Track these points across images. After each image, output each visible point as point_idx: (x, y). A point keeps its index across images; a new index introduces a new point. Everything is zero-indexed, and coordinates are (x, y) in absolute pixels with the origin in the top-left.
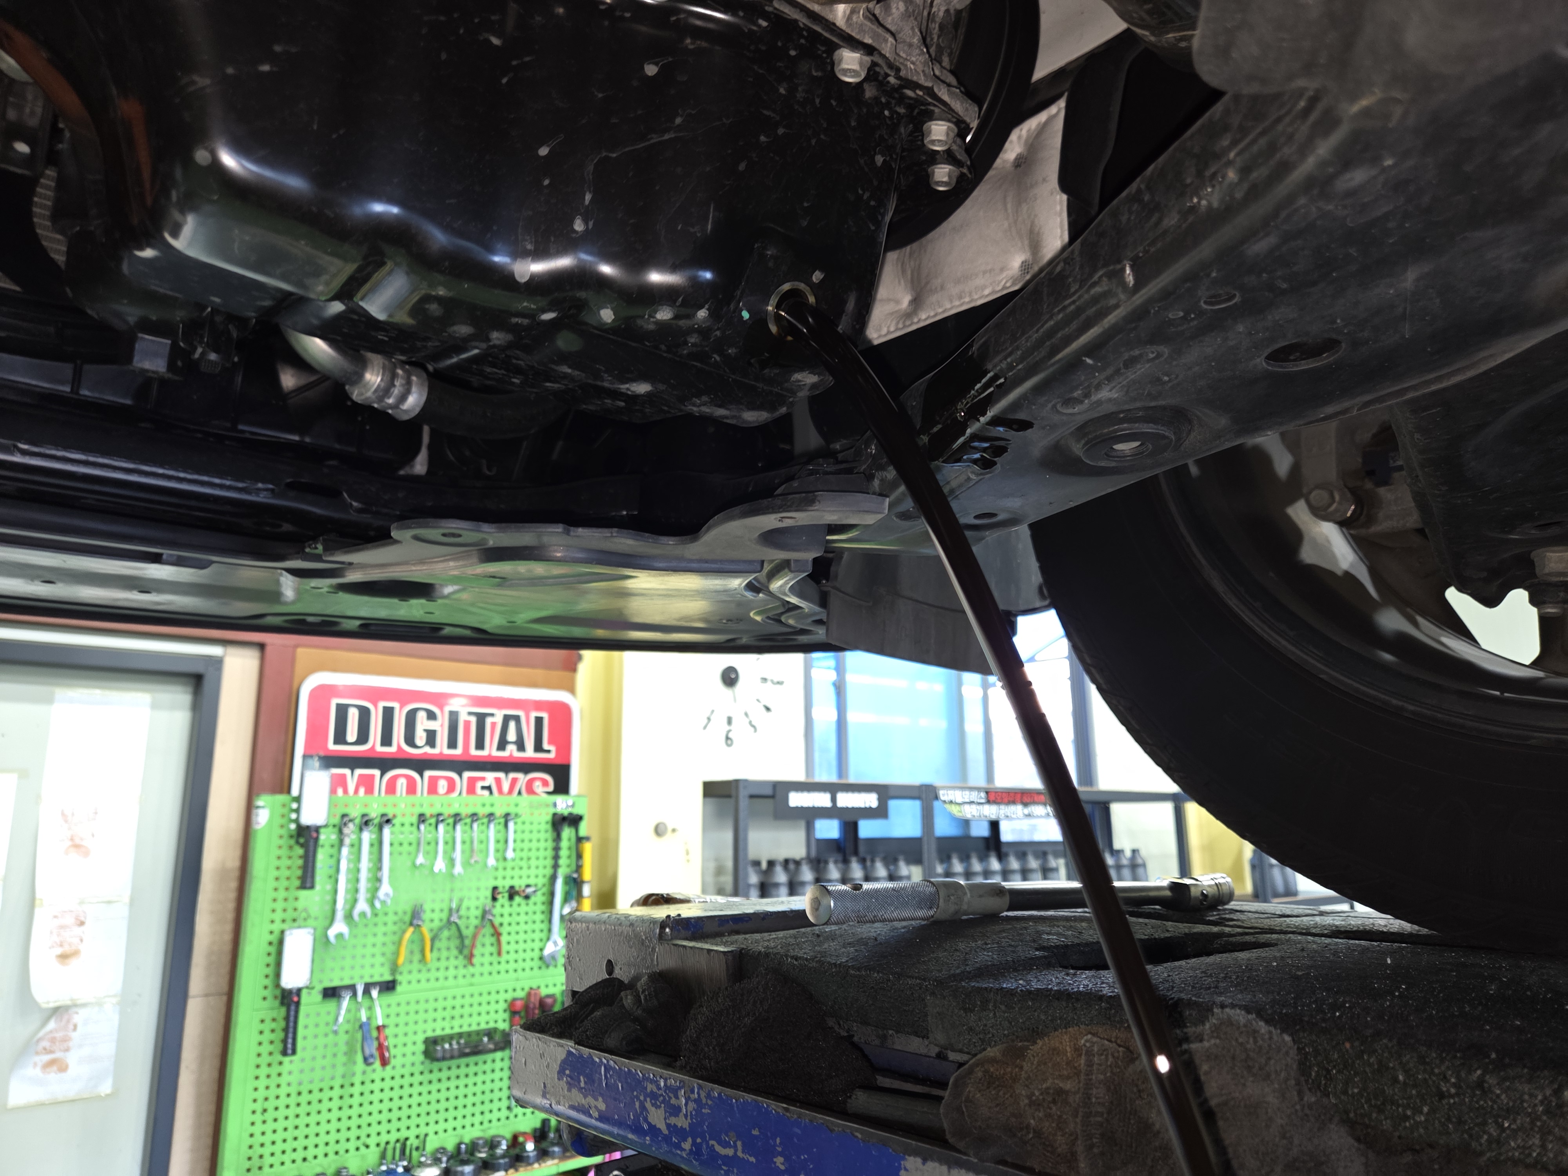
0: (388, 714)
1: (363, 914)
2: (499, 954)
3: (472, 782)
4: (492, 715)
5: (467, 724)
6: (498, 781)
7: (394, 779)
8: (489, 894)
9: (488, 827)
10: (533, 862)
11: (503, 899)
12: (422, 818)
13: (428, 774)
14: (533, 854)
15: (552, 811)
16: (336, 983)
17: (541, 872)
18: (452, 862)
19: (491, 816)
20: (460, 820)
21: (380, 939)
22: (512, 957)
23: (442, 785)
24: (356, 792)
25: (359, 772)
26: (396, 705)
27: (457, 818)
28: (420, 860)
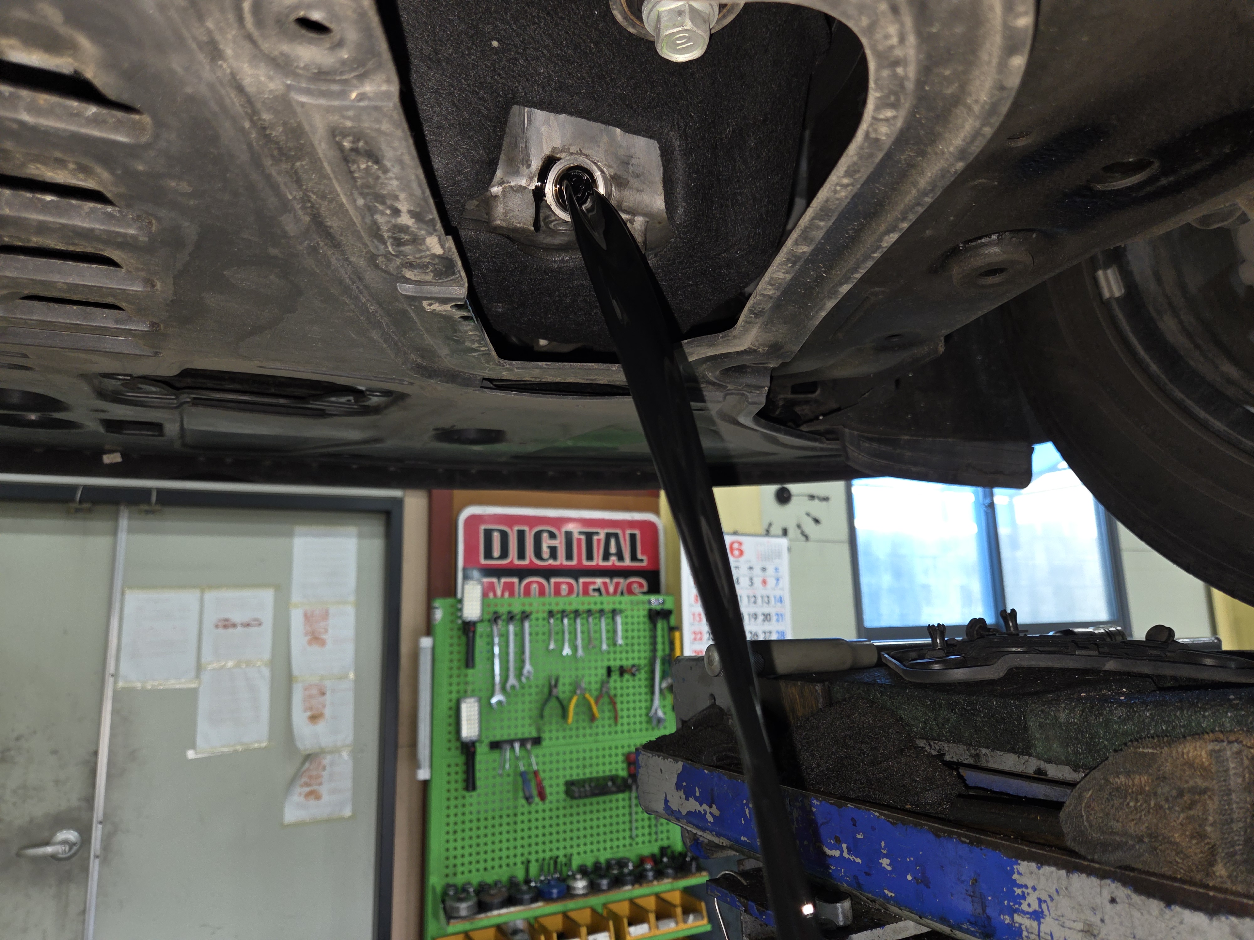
0: (521, 535)
1: (513, 687)
2: (616, 718)
3: (586, 585)
4: (597, 533)
5: (579, 540)
6: (605, 584)
7: (529, 584)
8: (604, 671)
9: (600, 621)
10: (636, 648)
11: (615, 676)
12: (551, 614)
13: (553, 580)
14: (636, 641)
15: (647, 607)
16: (498, 738)
17: (643, 655)
18: (574, 648)
19: (602, 611)
20: (579, 615)
21: (527, 706)
22: (625, 720)
23: (564, 588)
24: (503, 594)
25: (503, 580)
26: (526, 528)
27: (577, 613)
28: (552, 646)
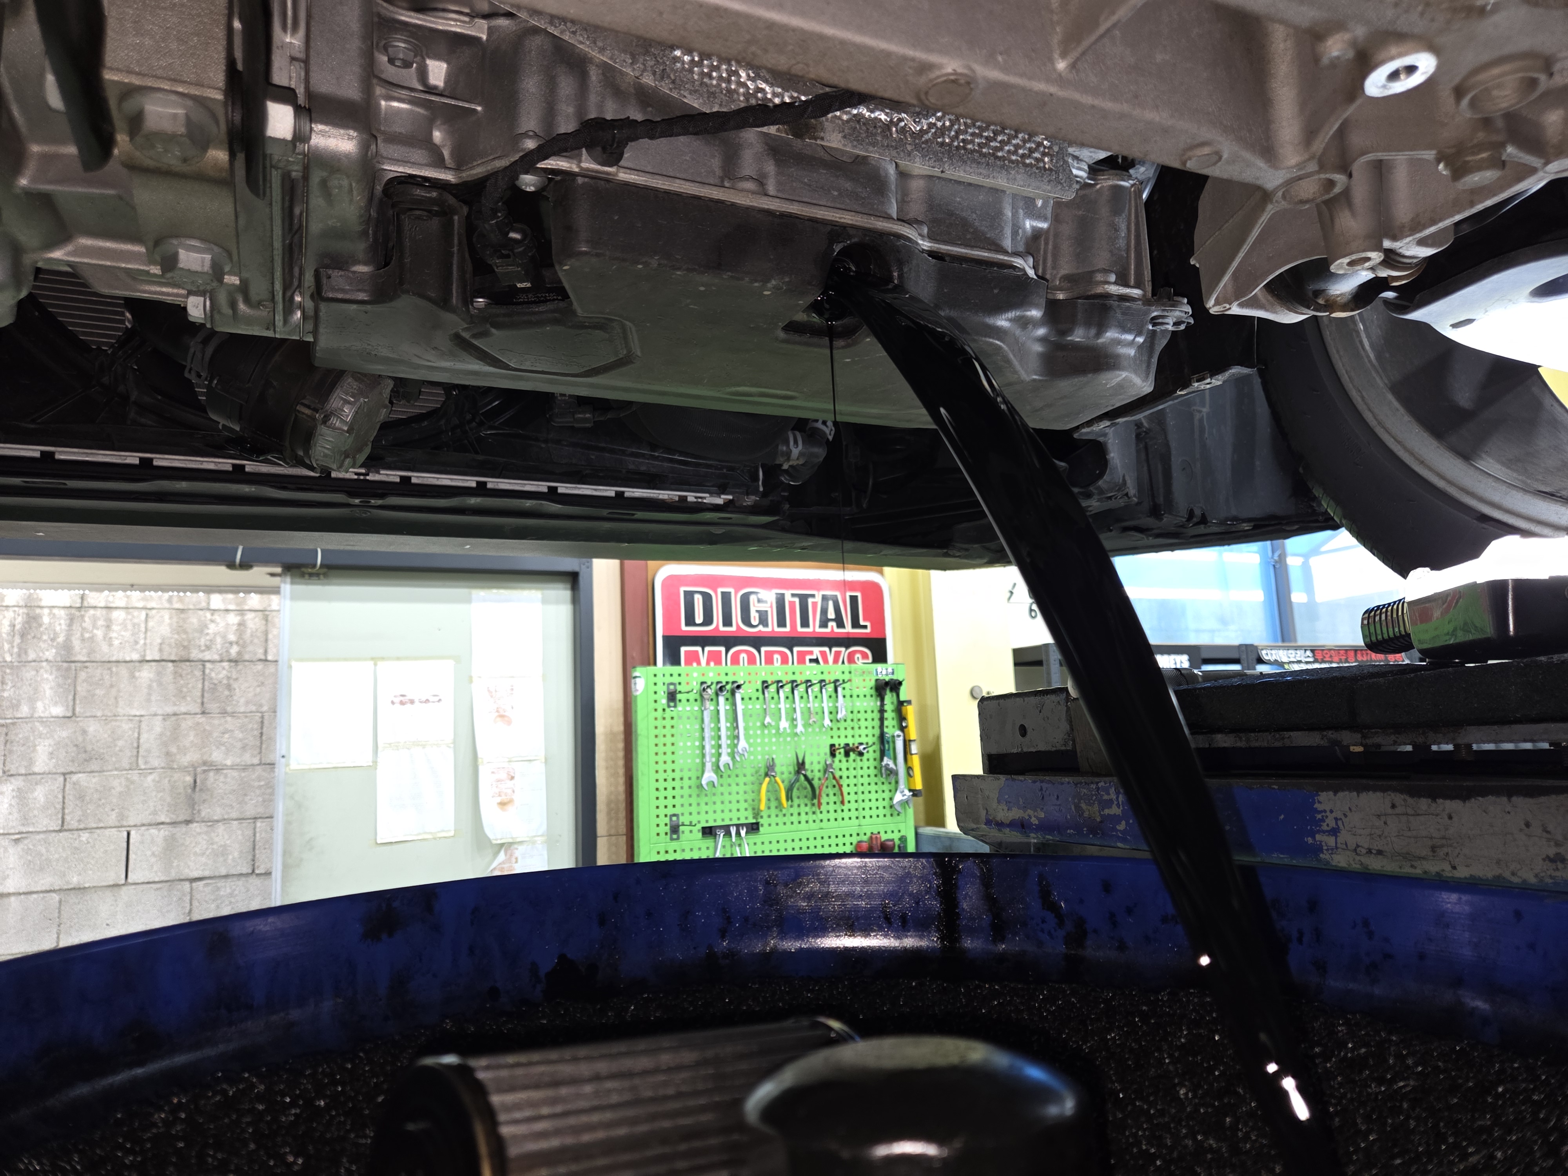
1: (727, 766)
2: (842, 803)
8: (828, 751)
9: (821, 692)
10: (863, 723)
11: (840, 755)
12: (765, 685)
14: (862, 716)
15: (874, 678)
16: (711, 823)
17: (870, 731)
18: (794, 722)
19: (822, 683)
20: (797, 686)
21: (742, 789)
27: (794, 685)
28: (768, 720)
